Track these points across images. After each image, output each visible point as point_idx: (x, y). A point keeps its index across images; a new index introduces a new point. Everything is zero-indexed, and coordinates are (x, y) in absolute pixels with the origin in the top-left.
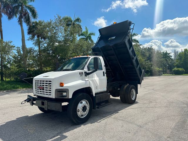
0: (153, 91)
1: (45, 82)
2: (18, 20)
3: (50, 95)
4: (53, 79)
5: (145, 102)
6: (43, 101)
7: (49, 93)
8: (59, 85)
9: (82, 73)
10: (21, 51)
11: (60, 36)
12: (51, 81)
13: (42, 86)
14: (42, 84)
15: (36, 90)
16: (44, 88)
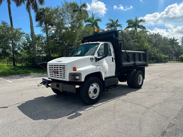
0: (159, 77)
1: (59, 67)
2: (26, 7)
3: (65, 78)
4: (67, 64)
5: (151, 87)
6: (58, 84)
7: (63, 76)
8: (73, 70)
9: (93, 58)
10: (30, 38)
11: (67, 23)
12: (64, 66)
13: (56, 70)
14: (56, 68)
15: (50, 74)
16: (58, 72)
